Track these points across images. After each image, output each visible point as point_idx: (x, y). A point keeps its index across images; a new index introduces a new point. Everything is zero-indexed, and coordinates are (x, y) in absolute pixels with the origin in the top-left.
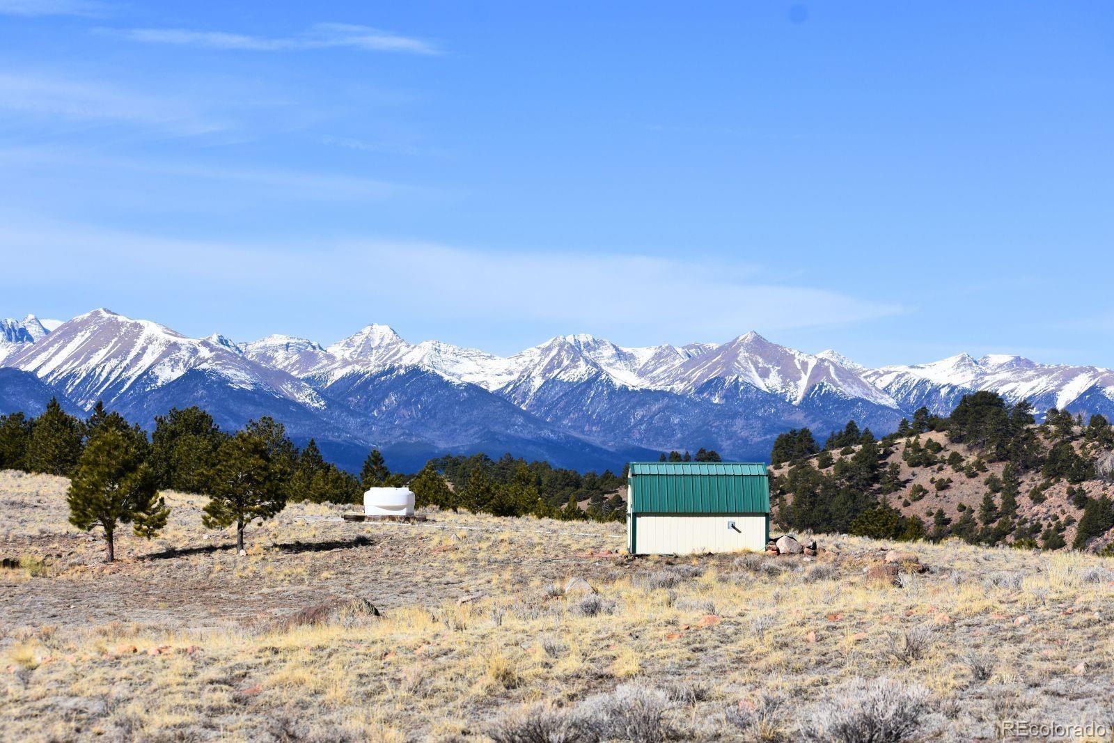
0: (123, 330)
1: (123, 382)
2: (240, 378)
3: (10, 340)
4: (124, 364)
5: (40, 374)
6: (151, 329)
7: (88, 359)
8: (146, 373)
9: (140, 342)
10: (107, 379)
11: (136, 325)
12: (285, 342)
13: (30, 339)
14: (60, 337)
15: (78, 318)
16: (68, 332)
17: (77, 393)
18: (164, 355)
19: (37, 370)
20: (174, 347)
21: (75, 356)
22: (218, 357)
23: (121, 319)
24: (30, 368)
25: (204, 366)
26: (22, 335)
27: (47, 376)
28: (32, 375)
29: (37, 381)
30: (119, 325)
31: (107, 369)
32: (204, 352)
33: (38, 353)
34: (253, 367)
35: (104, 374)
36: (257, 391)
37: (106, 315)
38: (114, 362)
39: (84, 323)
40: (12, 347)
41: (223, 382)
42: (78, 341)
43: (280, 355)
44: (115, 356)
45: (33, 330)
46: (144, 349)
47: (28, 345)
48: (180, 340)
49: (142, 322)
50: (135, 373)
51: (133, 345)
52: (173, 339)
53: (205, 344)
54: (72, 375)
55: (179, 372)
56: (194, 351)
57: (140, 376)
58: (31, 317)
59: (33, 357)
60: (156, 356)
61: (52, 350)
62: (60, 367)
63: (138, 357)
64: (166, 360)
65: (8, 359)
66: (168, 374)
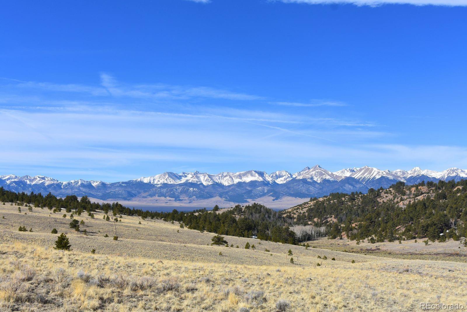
0: (370, 170)
1: (370, 179)
2: (391, 177)
3: (351, 172)
4: (370, 175)
5: (355, 178)
6: (375, 169)
7: (364, 175)
8: (374, 177)
9: (373, 172)
10: (367, 178)
11: (372, 169)
12: (400, 171)
13: (355, 172)
14: (359, 171)
15: (362, 168)
16: (360, 170)
17: (362, 181)
18: (377, 174)
19: (355, 177)
20: (379, 172)
21: (362, 174)
22: (387, 174)
23: (370, 168)
24: (354, 177)
25: (384, 175)
26: (353, 171)
27: (357, 178)
28: (354, 178)
29: (355, 179)
30: (369, 169)
31: (367, 176)
32: (384, 173)
33: (355, 174)
34: (393, 175)
35: (367, 177)
36: (394, 179)
37: (367, 167)
38: (368, 175)
39: (363, 169)
40: (351, 173)
41: (388, 178)
42: (362, 171)
43: (399, 173)
44: (368, 174)
45: (355, 170)
46: (374, 173)
47: (354, 172)
48: (380, 171)
49: (373, 168)
50: (372, 177)
51: (372, 172)
52: (379, 171)
53: (384, 171)
54: (361, 178)
55: (380, 177)
56: (383, 173)
57: (373, 177)
58: (355, 168)
59: (354, 175)
60: (376, 174)
61: (358, 173)
62: (359, 176)
63: (373, 174)
64: (378, 175)
65: (350, 175)
66: (378, 177)
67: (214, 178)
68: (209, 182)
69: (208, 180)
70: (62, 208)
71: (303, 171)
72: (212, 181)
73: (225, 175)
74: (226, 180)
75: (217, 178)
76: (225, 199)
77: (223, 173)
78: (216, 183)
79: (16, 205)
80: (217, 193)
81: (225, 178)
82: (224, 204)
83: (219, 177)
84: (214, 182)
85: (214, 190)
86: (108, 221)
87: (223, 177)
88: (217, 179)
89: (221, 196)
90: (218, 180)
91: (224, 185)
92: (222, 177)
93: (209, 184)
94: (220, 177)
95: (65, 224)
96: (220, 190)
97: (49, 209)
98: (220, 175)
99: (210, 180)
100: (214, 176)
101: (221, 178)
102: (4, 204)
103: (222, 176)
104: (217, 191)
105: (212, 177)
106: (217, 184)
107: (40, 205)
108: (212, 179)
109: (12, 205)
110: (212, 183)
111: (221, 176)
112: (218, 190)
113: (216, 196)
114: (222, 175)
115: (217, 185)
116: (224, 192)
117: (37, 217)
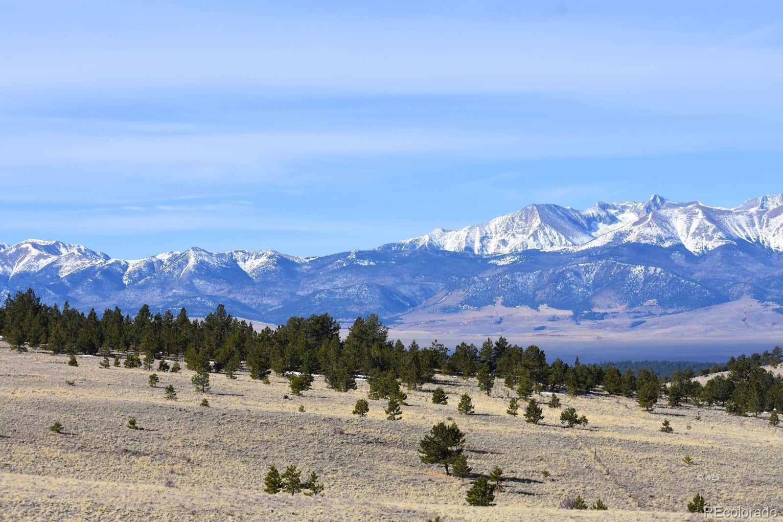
67: (728, 221)
68: (711, 238)
69: (706, 231)
70: (312, 375)
72: (720, 234)
73: (772, 206)
74: (778, 229)
75: (742, 219)
76: (778, 306)
77: (765, 199)
78: (740, 240)
79: (117, 364)
80: (745, 284)
81: (773, 221)
82: (777, 326)
83: (751, 216)
84: (730, 237)
85: (729, 272)
86: (535, 422)
87: (765, 217)
88: (740, 226)
89: (760, 295)
90: (744, 231)
91: (769, 249)
92: (760, 218)
93: (710, 247)
94: (755, 218)
95: (384, 443)
96: (755, 267)
97: (253, 377)
98: (753, 210)
99: (714, 231)
100: (729, 212)
101: (756, 222)
102: (73, 363)
103: (763, 213)
104: (745, 276)
105: (722, 217)
106: (743, 245)
107: (212, 363)
108: (720, 227)
109: (107, 366)
110: (720, 244)
111: (758, 212)
112: (750, 269)
113: (738, 297)
114: (762, 207)
115: (742, 250)
116: (773, 278)
117: (257, 417)
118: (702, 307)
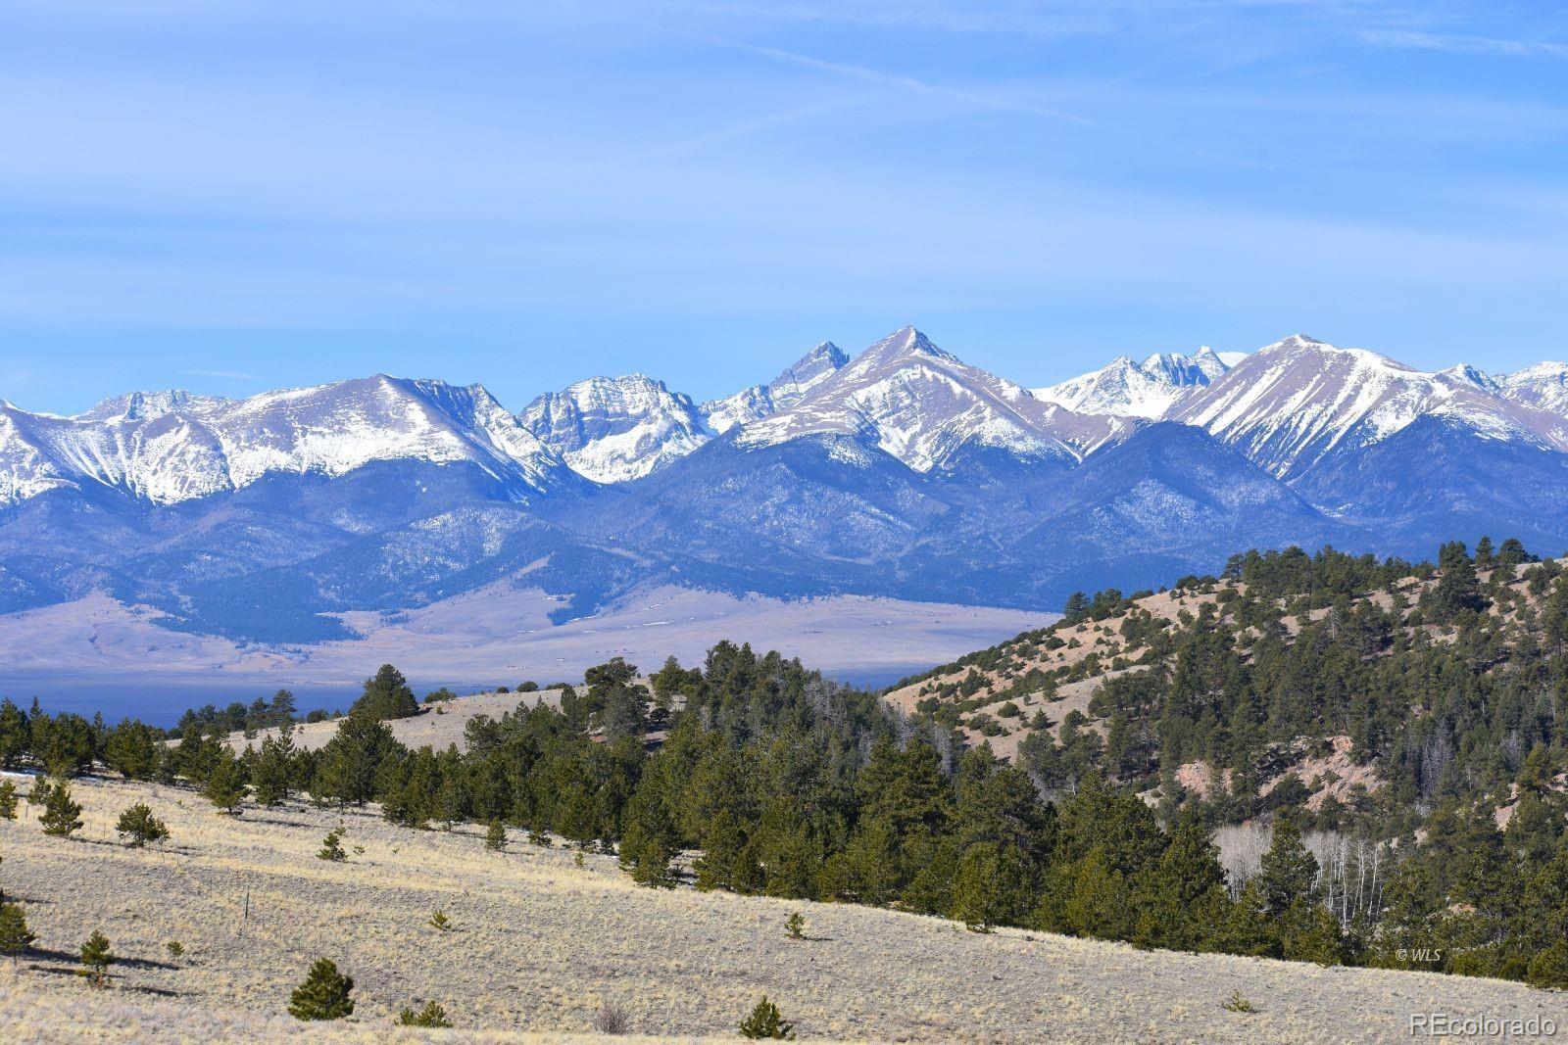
0: (1328, 363)
1: (1329, 436)
2: (1492, 425)
3: (1176, 383)
4: (1330, 410)
5: (1213, 432)
6: (1366, 360)
7: (1280, 404)
8: (1360, 422)
9: (1352, 379)
10: (1307, 432)
11: (1345, 356)
12: (1558, 372)
13: (1205, 380)
14: (1242, 376)
15: (1266, 350)
16: (1253, 369)
17: (1266, 453)
18: (1385, 396)
19: (1209, 424)
20: (1399, 385)
21: (1263, 402)
22: (1459, 397)
23: (1325, 348)
24: (1200, 421)
25: (1440, 410)
26: (1194, 375)
27: (1225, 432)
28: (1202, 432)
29: (1208, 437)
30: (1322, 357)
31: (1307, 419)
32: (1441, 390)
33: (1212, 400)
34: (1509, 409)
35: (1303, 426)
36: (1516, 442)
37: (1303, 344)
38: (1316, 408)
39: (1275, 356)
40: (1178, 393)
41: (1468, 431)
42: (1266, 381)
43: (1551, 391)
44: (1317, 400)
45: (1208, 368)
46: (1357, 389)
47: (1199, 388)
48: (1407, 375)
49: (1353, 352)
50: (1345, 422)
51: (1341, 383)
52: (1397, 374)
53: (1442, 379)
54: (1259, 429)
55: (1407, 419)
56: (1427, 389)
57: (1353, 427)
58: (1205, 349)
59: (1205, 405)
60: (1374, 398)
61: (1230, 395)
62: (1242, 417)
63: (1350, 401)
64: (1389, 403)
65: (1173, 409)
66: (1390, 423)
67: (62, 441)
68: (28, 475)
69: (20, 460)
71: (789, 375)
72: (48, 466)
73: (151, 414)
74: (163, 460)
75: (92, 438)
76: (160, 614)
77: (138, 399)
78: (86, 480)
80: (96, 568)
81: (153, 443)
82: (154, 654)
83: (109, 432)
84: (66, 473)
85: (63, 543)
87: (137, 436)
88: (88, 453)
89: (125, 591)
90: (96, 461)
91: (145, 499)
92: (128, 437)
93: (27, 493)
94: (118, 436)
96: (116, 536)
98: (114, 421)
99: (36, 461)
100: (67, 424)
101: (120, 444)
103: (135, 427)
104: (96, 552)
105: (51, 432)
106: (94, 490)
108: (48, 452)
110: (47, 486)
111: (124, 425)
112: (105, 538)
113: (80, 595)
114: (132, 415)
115: (89, 499)
116: (152, 558)
118: (9, 611)
